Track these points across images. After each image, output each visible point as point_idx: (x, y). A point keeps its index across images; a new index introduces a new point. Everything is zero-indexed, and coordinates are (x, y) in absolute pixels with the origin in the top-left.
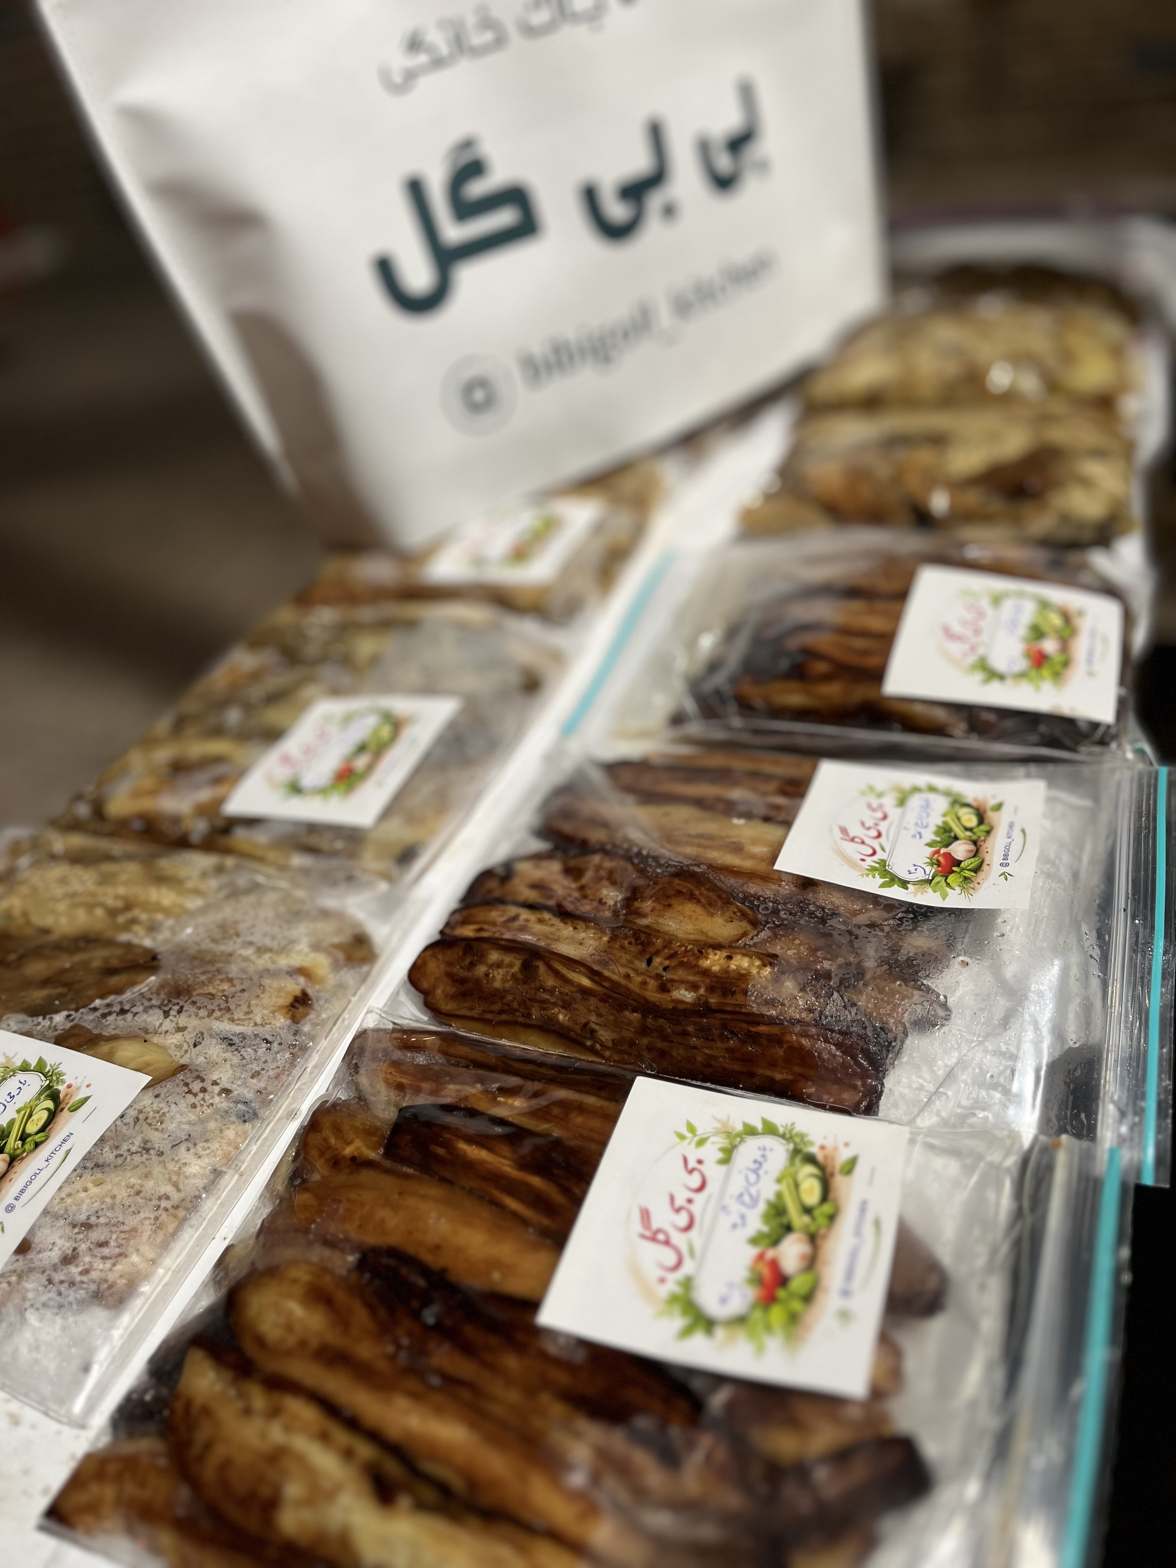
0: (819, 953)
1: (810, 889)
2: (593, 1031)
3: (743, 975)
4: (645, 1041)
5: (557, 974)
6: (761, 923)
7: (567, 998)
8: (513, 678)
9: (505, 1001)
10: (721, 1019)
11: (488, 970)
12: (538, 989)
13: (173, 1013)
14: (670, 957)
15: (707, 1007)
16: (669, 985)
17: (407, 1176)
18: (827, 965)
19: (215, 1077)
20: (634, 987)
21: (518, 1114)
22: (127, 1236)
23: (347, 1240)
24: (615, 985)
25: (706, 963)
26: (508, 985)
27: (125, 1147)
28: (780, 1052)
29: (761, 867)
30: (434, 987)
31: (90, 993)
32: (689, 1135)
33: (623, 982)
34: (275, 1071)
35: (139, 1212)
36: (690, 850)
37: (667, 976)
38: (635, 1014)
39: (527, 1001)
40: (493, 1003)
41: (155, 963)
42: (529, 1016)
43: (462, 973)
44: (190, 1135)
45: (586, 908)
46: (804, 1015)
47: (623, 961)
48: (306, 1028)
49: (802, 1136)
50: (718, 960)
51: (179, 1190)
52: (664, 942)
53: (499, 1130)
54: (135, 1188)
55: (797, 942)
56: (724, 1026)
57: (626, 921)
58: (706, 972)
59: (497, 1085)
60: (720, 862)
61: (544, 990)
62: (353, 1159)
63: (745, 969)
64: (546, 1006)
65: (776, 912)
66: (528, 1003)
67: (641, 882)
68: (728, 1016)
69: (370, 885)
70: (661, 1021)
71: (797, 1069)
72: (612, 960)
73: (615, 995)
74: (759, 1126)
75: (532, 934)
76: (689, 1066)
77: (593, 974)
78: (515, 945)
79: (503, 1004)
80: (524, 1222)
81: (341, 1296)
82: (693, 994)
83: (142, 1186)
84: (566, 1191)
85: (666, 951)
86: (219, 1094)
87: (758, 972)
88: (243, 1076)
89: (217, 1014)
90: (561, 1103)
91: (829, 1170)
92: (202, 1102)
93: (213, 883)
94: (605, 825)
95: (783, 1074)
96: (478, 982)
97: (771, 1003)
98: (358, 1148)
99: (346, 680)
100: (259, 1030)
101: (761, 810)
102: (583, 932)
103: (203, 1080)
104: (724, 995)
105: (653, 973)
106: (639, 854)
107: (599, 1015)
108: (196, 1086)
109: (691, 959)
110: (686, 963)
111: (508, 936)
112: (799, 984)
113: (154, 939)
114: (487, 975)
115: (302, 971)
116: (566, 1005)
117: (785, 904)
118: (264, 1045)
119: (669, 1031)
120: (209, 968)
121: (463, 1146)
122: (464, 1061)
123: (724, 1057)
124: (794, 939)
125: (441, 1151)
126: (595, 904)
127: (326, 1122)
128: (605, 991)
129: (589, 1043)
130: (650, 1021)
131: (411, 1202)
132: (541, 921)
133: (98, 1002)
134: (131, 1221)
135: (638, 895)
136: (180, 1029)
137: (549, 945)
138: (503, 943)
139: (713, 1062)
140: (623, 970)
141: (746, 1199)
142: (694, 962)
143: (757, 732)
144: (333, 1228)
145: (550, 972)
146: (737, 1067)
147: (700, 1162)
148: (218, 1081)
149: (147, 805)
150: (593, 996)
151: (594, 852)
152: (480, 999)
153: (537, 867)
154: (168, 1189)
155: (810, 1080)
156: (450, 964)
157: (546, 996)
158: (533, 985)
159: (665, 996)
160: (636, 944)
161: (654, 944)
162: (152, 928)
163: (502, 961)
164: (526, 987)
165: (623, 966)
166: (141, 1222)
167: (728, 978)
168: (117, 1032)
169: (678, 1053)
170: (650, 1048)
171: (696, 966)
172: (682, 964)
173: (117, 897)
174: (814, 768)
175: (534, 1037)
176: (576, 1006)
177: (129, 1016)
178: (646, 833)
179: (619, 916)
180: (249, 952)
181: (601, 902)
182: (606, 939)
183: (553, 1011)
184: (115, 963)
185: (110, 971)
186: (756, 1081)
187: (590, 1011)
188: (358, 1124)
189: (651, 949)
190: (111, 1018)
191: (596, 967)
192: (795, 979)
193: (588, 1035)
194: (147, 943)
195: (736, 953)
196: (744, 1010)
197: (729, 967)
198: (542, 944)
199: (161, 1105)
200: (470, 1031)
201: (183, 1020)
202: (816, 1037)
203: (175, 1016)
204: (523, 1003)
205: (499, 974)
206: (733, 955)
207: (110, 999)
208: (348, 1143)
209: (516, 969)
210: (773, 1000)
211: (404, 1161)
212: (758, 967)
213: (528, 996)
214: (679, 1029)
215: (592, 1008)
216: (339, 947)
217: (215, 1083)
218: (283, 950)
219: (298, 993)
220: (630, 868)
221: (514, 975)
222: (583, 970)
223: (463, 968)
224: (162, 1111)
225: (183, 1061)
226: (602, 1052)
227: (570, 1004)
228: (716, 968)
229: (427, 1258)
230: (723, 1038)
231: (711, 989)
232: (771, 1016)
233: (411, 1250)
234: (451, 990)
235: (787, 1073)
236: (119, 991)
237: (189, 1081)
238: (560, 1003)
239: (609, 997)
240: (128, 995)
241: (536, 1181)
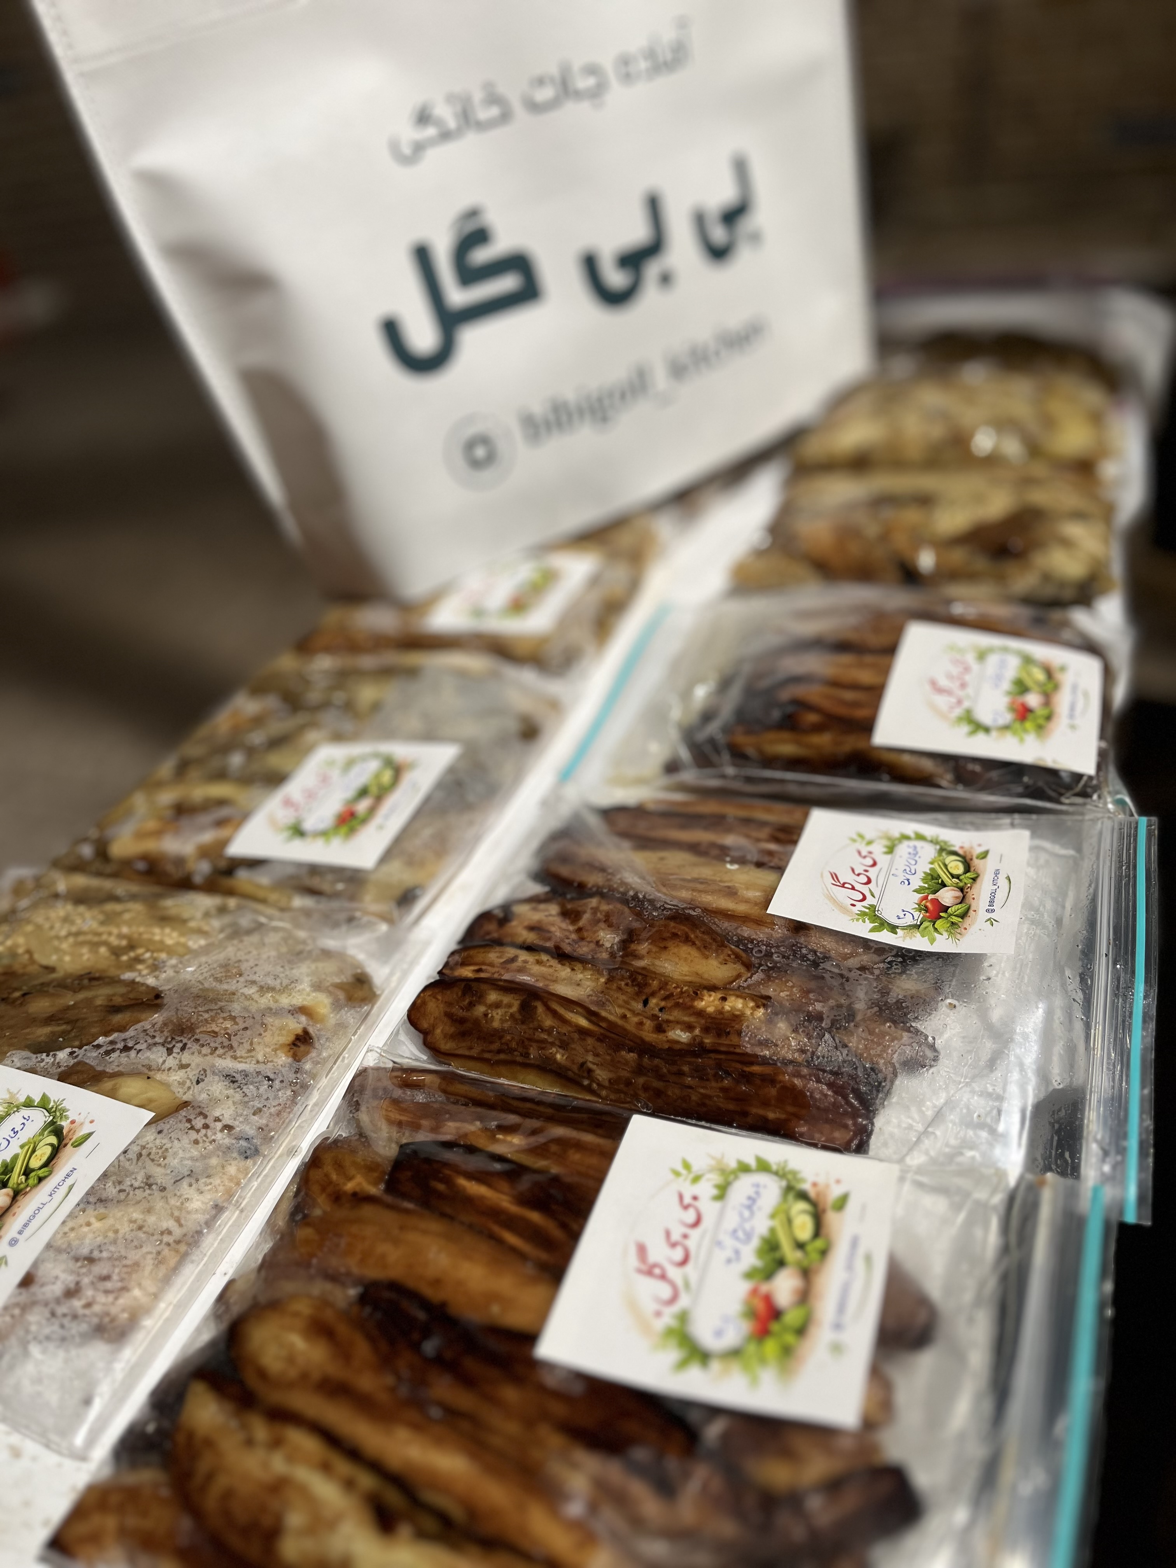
0: (811, 996)
1: (802, 933)
2: (590, 1071)
3: (737, 1016)
4: (641, 1080)
5: (555, 1014)
6: (754, 965)
7: (565, 1038)
8: (512, 726)
9: (503, 1041)
10: (715, 1059)
11: (487, 1010)
12: (536, 1029)
13: (176, 1050)
14: (666, 998)
15: (702, 1047)
16: (664, 1026)
17: (407, 1211)
18: (819, 1006)
19: (217, 1113)
20: (630, 1027)
21: (517, 1151)
22: (129, 1270)
23: (348, 1274)
24: (612, 1026)
25: (701, 1004)
26: (506, 1025)
27: (128, 1182)
28: (773, 1092)
29: (755, 911)
30: (434, 1027)
31: (94, 1030)
32: (684, 1172)
33: (620, 1022)
34: (276, 1108)
35: (141, 1247)
36: (685, 894)
37: (663, 1016)
38: (632, 1054)
39: (525, 1040)
40: (491, 1043)
41: (158, 1001)
42: (527, 1055)
43: (461, 1013)
44: (192, 1171)
45: (584, 950)
46: (796, 1055)
47: (620, 1002)
48: (308, 1066)
49: (794, 1173)
50: (713, 1001)
51: (181, 1225)
52: (660, 983)
53: (498, 1166)
54: (138, 1223)
55: (790, 984)
56: (719, 1065)
57: (623, 962)
58: (701, 1013)
59: (496, 1123)
60: (714, 906)
61: (542, 1030)
62: (355, 1194)
63: (739, 1010)
64: (544, 1045)
65: (769, 955)
66: (526, 1043)
67: (636, 925)
68: (722, 1057)
69: (369, 926)
70: (657, 1061)
71: (790, 1109)
72: (609, 1001)
73: (613, 1035)
74: (753, 1163)
75: (530, 975)
76: (684, 1105)
77: (591, 1015)
78: (513, 986)
79: (502, 1044)
80: (522, 1256)
81: (343, 1330)
82: (688, 1034)
83: (145, 1221)
84: (564, 1226)
85: (662, 992)
86: (222, 1131)
87: (752, 1014)
88: (245, 1113)
89: (220, 1051)
90: (559, 1141)
91: (821, 1206)
92: (204, 1138)
93: (216, 923)
94: (602, 869)
95: (776, 1113)
96: (476, 1022)
97: (764, 1043)
98: (359, 1184)
99: (348, 726)
100: (261, 1067)
101: (754, 856)
102: (581, 973)
103: (206, 1117)
104: (719, 1035)
105: (649, 1013)
106: (635, 897)
107: (597, 1055)
108: (199, 1122)
109: (687, 1000)
110: (682, 1004)
111: (507, 976)
112: (792, 1025)
113: (157, 977)
114: (486, 1015)
115: (303, 1010)
116: (564, 1045)
117: (778, 947)
118: (266, 1082)
119: (665, 1070)
120: (213, 1006)
121: (462, 1182)
122: (462, 1099)
123: (718, 1097)
124: (787, 981)
125: (441, 1187)
126: (592, 946)
127: (328, 1158)
128: (602, 1031)
129: (586, 1082)
130: (646, 1060)
131: (412, 1237)
132: (539, 962)
133: (101, 1040)
134: (133, 1256)
135: (635, 938)
136: (183, 1066)
137: (547, 985)
138: (501, 983)
139: (707, 1102)
140: (619, 1011)
141: (740, 1234)
142: (689, 1004)
143: (749, 780)
144: (335, 1263)
145: (548, 1013)
146: (731, 1106)
147: (695, 1198)
148: (221, 1117)
149: (150, 846)
150: (590, 1036)
151: (591, 895)
152: (478, 1038)
153: (535, 909)
154: (171, 1224)
155: (802, 1119)
156: (449, 1004)
157: (544, 1036)
158: (531, 1026)
159: (661, 1037)
160: (633, 985)
161: (650, 985)
162: (155, 967)
163: (501, 1001)
164: (524, 1027)
165: (620, 1006)
166: (144, 1257)
167: (722, 1019)
168: (121, 1068)
169: (673, 1092)
170: (646, 1088)
171: (692, 1007)
172: (677, 1005)
173: (121, 936)
174: (806, 816)
175: (532, 1076)
176: (573, 1046)
177: (133, 1053)
178: (643, 878)
179: (615, 958)
180: (251, 991)
181: (598, 943)
182: (603, 980)
183: (551, 1051)
184: (118, 1000)
185: (116, 1009)
186: (750, 1120)
187: (587, 1051)
188: (359, 1160)
189: (648, 990)
190: (114, 1055)
191: (593, 1008)
192: (788, 1020)
193: (585, 1074)
194: (151, 981)
195: (730, 995)
196: (738, 1050)
197: (723, 1008)
198: (540, 984)
199: (164, 1141)
200: (469, 1070)
201: (186, 1057)
202: (808, 1077)
203: (179, 1053)
204: (521, 1043)
205: (497, 1014)
206: (727, 997)
207: (114, 1036)
208: (350, 1178)
209: (514, 1009)
210: (767, 1040)
211: (404, 1196)
212: (752, 1008)
213: (527, 1036)
214: (674, 1069)
215: (589, 1048)
216: (339, 986)
217: (217, 1120)
218: (285, 989)
219: (299, 1031)
220: (626, 910)
221: (512, 1016)
222: (580, 1010)
223: (462, 1008)
224: (165, 1147)
225: (185, 1098)
226: (598, 1092)
227: (568, 1044)
228: (710, 1009)
229: (428, 1292)
230: (717, 1077)
231: (706, 1030)
232: (765, 1056)
233: (411, 1283)
234: (451, 1030)
235: (779, 1113)
236: (122, 1029)
237: (192, 1117)
238: (557, 1042)
239: (606, 1037)
240: (131, 1032)
241: (535, 1217)
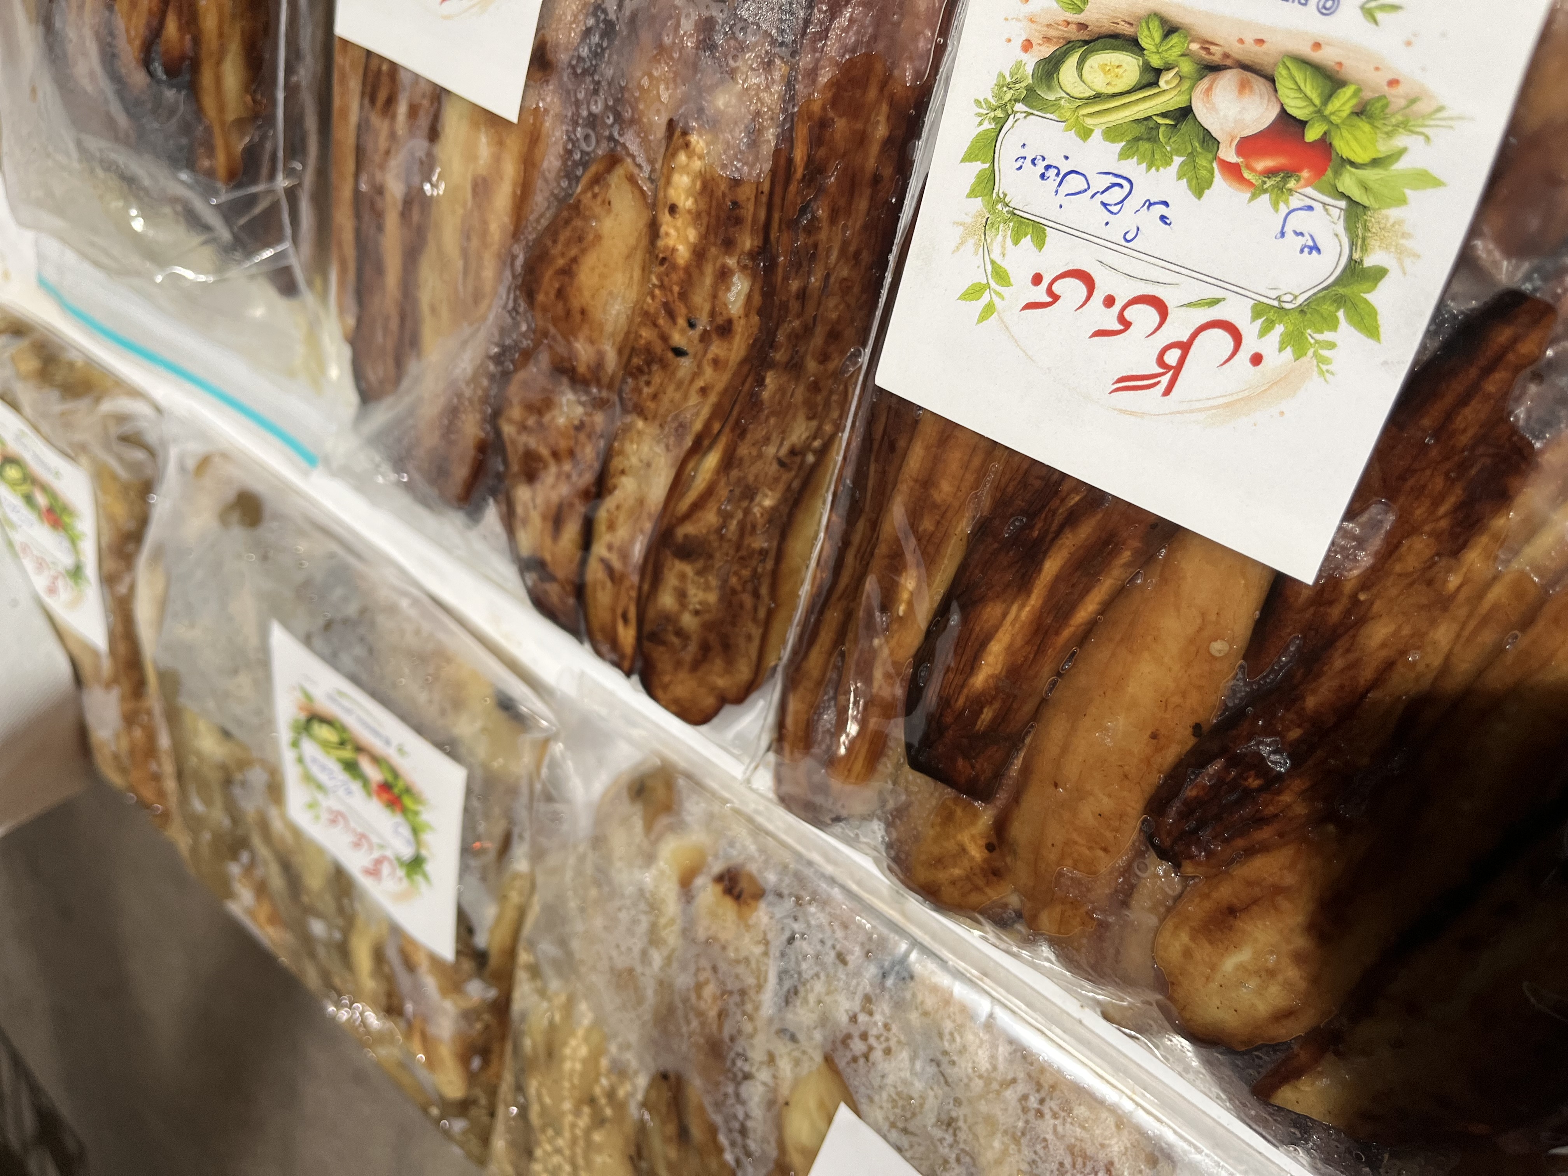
0: (667, 40)
1: (550, 56)
2: (793, 452)
3: (705, 186)
4: (812, 365)
5: (698, 506)
6: (612, 150)
7: (738, 492)
9: (739, 588)
10: (780, 230)
11: (690, 611)
12: (722, 538)
13: (747, 1068)
14: (671, 315)
15: (759, 254)
16: (720, 320)
17: (1026, 771)
18: (687, 25)
19: (844, 1019)
20: (720, 381)
21: (929, 586)
22: (1080, 1161)
23: (1127, 871)
24: (718, 413)
25: (683, 254)
26: (714, 582)
27: (944, 1150)
28: (840, 125)
29: (514, 145)
30: (713, 689)
31: (714, 1165)
32: (986, 298)
33: (713, 398)
34: (836, 928)
35: (1045, 1140)
36: (489, 273)
37: (703, 322)
38: (768, 381)
39: (740, 554)
40: (741, 606)
41: (673, 1078)
42: (764, 553)
43: (693, 647)
44: (932, 1060)
45: (589, 453)
46: (777, 76)
47: (678, 396)
48: (771, 878)
49: (1002, 86)
50: (677, 229)
51: (1014, 1081)
52: (645, 325)
53: (955, 619)
54: (1008, 1142)
55: (645, 82)
56: (791, 224)
57: (610, 387)
58: (699, 254)
59: (877, 614)
60: (506, 220)
61: (723, 527)
62: (990, 847)
63: (694, 182)
64: (749, 526)
65: (593, 121)
66: (743, 553)
67: (544, 359)
68: (776, 216)
69: (554, 765)
70: (781, 337)
71: (872, 93)
72: (677, 416)
73: (735, 413)
74: (979, 166)
75: (632, 540)
76: (856, 290)
77: (698, 448)
78: (650, 568)
79: (744, 591)
80: (1121, 592)
81: (1225, 892)
82: (735, 279)
83: (1005, 1132)
84: (1072, 519)
85: (661, 322)
86: (871, 1014)
87: (700, 157)
88: (843, 977)
89: (749, 1007)
90: (914, 515)
92: (882, 1039)
93: (555, 984)
94: (453, 412)
95: (878, 122)
96: (708, 627)
97: (755, 135)
98: (973, 837)
100: (775, 951)
101: (420, 145)
102: (628, 459)
103: (849, 1036)
104: (738, 221)
105: (700, 347)
106: (497, 359)
107: (767, 440)
108: (858, 1046)
109: (675, 277)
110: (682, 288)
111: (635, 579)
112: (722, 81)
113: (636, 1073)
114: (697, 613)
115: (686, 883)
116: (749, 493)
117: (577, 104)
118: (797, 943)
119: (796, 323)
120: (680, 1013)
121: (980, 679)
122: (833, 659)
123: (845, 228)
124: (640, 87)
125: (987, 715)
126: (582, 437)
127: (923, 875)
128: (727, 430)
129: (810, 458)
130: (779, 356)
131: (1072, 769)
132: (611, 526)
133: (729, 1157)
134: (1059, 1152)
135: (566, 365)
136: (771, 1059)
137: (650, 515)
138: (646, 587)
139: (852, 249)
140: (694, 399)
142: (681, 273)
143: (296, 148)
144: (1102, 890)
145: (695, 517)
146: (862, 205)
147: (1037, 279)
148: (851, 1014)
149: (446, 1052)
150: (735, 449)
151: (498, 433)
152: (734, 624)
153: (525, 522)
154: (1011, 1095)
155: (891, 72)
156: (678, 664)
157: (733, 525)
158: (716, 544)
159: (739, 327)
160: (650, 373)
161: (649, 343)
162: (620, 1071)
163: (675, 589)
164: (718, 555)
165: (686, 397)
166: (1060, 1137)
167: (709, 214)
168: (772, 1140)
169: (833, 307)
170: (824, 358)
171: (687, 270)
172: (684, 296)
173: (577, 1112)
174: (345, 43)
175: (796, 546)
176: (751, 478)
177: (750, 1124)
178: (465, 343)
179: (601, 399)
180: (657, 958)
181: (580, 427)
182: (640, 424)
183: (758, 515)
184: (671, 1129)
185: (683, 1135)
186: (887, 171)
187: (760, 456)
188: (931, 832)
189: (658, 347)
190: (752, 1146)
191: (688, 442)
192: (712, 89)
193: (798, 459)
194: (642, 1081)
195: (665, 197)
196: (766, 188)
197: (689, 212)
198: (648, 526)
199: (885, 1095)
200: (784, 642)
201: (757, 1055)
202: (818, 55)
203: (752, 1065)
204: (743, 560)
205: (695, 595)
206: (669, 203)
207: (722, 1139)
208: (963, 850)
209: (688, 569)
210: (749, 134)
211: (998, 774)
212: (690, 157)
213: (732, 552)
214: (795, 306)
215: (754, 453)
216: (648, 827)
217: (854, 1019)
218: (654, 907)
219: (719, 889)
220: (521, 375)
221: (699, 573)
222: (691, 465)
223: (685, 647)
224: (895, 1097)
225: (818, 1058)
226: (826, 438)
227: (748, 487)
228: (692, 235)
229: (1171, 754)
230: (812, 229)
231: (728, 245)
232: (778, 137)
233: (1155, 778)
234: (718, 664)
235: (877, 115)
236: (713, 1131)
237: (849, 1055)
238: (745, 504)
239: (737, 422)
240: (718, 1119)
241: (1051, 567)
